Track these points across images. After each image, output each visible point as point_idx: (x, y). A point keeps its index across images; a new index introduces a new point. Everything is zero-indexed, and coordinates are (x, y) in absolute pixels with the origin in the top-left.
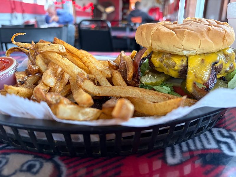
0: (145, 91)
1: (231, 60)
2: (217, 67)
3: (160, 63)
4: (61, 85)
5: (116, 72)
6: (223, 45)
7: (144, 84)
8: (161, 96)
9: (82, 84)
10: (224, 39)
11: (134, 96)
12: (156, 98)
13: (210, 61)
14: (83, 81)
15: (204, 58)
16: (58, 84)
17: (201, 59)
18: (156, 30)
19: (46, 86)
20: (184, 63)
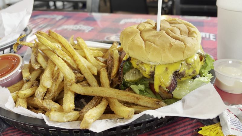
0: (119, 92)
1: (192, 67)
2: (180, 73)
3: (136, 66)
4: (56, 85)
5: (103, 70)
6: (183, 57)
7: (126, 81)
8: (131, 97)
9: (70, 87)
10: (183, 53)
11: (110, 97)
12: (127, 98)
13: (172, 70)
14: (71, 85)
15: (168, 67)
16: (54, 85)
17: (165, 67)
18: (132, 40)
19: (45, 87)
20: (152, 70)
